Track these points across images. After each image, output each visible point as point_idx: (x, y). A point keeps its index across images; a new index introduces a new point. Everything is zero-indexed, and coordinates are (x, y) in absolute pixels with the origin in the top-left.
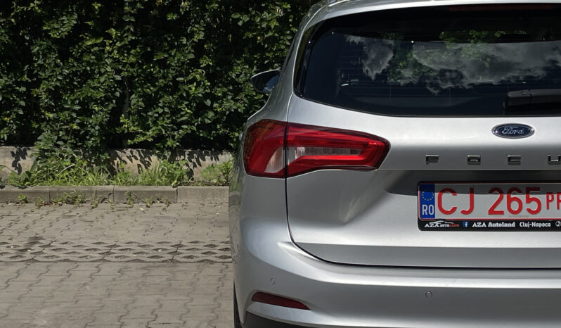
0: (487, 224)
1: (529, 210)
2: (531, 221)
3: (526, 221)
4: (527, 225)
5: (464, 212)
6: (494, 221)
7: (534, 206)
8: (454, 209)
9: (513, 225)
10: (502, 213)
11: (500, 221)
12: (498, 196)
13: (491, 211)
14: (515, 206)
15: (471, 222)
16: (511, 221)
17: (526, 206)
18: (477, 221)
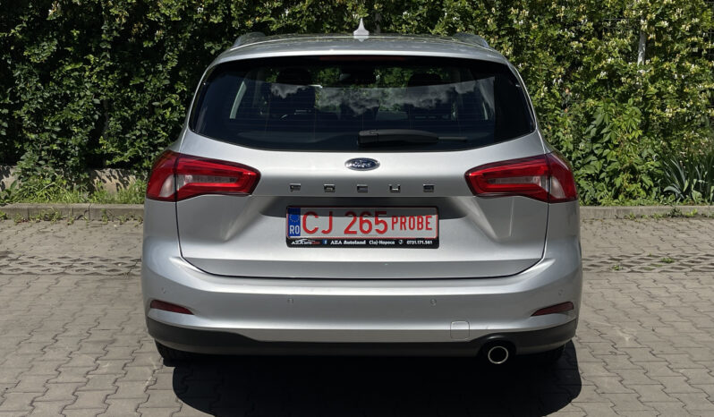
0: (343, 242)
1: (377, 230)
2: (379, 240)
3: (374, 240)
4: (375, 243)
5: (324, 232)
6: (348, 240)
7: (381, 227)
8: (316, 229)
9: (364, 243)
10: (355, 232)
11: (353, 240)
12: (352, 218)
13: (347, 231)
14: (366, 227)
15: (329, 240)
16: (362, 240)
17: (375, 227)
18: (334, 240)
